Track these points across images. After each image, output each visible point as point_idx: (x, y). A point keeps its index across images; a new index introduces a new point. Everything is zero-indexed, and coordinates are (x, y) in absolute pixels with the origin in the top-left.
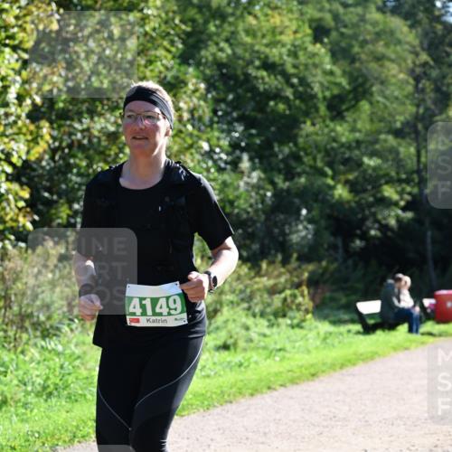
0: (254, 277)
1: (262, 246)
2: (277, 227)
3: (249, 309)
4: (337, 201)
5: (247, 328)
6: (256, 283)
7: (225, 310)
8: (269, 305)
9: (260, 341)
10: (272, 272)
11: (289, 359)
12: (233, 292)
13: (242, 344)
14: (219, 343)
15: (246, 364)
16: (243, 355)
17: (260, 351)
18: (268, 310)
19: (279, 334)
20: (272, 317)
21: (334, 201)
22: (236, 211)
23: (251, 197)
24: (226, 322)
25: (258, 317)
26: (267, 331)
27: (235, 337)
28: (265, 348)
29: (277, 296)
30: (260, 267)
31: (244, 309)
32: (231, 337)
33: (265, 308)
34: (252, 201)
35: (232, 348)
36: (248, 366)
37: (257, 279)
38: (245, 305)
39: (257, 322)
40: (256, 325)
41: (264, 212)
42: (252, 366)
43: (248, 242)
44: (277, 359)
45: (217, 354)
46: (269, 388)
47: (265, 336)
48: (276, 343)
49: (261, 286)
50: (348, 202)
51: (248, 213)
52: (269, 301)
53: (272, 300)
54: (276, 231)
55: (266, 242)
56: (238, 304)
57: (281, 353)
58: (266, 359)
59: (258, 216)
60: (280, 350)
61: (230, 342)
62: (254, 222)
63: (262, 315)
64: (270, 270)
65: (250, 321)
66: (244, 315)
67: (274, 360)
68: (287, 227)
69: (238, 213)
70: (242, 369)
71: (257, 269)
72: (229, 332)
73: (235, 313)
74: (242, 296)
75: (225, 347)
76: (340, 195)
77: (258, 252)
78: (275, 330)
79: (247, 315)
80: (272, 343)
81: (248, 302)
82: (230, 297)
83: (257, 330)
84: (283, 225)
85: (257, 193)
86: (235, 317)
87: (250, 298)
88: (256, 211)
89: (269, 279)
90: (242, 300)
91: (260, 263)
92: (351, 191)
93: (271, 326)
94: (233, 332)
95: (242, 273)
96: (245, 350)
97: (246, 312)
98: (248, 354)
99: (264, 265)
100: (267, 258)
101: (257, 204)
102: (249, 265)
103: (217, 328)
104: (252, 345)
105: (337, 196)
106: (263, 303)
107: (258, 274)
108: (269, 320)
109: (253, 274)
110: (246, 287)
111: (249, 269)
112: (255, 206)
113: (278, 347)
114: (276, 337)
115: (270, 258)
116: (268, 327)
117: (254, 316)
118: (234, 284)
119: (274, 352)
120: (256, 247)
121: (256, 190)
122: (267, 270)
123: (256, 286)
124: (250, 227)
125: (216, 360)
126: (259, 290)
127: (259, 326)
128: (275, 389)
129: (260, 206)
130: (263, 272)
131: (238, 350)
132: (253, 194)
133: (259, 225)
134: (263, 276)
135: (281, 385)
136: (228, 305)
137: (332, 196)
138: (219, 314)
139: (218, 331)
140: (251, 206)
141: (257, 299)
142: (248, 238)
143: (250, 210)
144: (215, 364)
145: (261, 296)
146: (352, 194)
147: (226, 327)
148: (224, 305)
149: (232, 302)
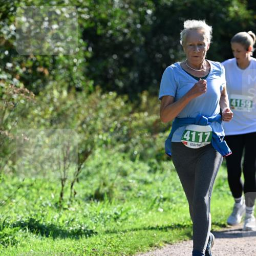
0: (132, 112)
1: (142, 75)
2: (159, 51)
3: (126, 150)
4: (233, 19)
5: (125, 174)
6: (135, 119)
7: (97, 151)
8: (151, 146)
9: (139, 190)
10: (154, 106)
11: (174, 211)
12: (107, 130)
13: (117, 193)
14: (90, 192)
15: (123, 217)
16: (119, 206)
17: (141, 201)
18: (150, 152)
19: (163, 181)
20: (154, 161)
21: (228, 20)
22: (110, 32)
23: (128, 15)
24: (99, 166)
25: (137, 161)
26: (149, 178)
27: (110, 184)
28: (146, 197)
29: (161, 134)
30: (140, 101)
31: (120, 151)
32: (105, 185)
33: (146, 149)
34: (130, 20)
35: (106, 198)
36: (126, 219)
37: (136, 115)
38: (122, 146)
39: (137, 166)
40: (135, 170)
41: (144, 34)
42: (130, 219)
43: (124, 70)
44: (161, 210)
45: (88, 205)
46: (151, 246)
47: (146, 182)
48: (159, 191)
49: (141, 122)
50: (246, 20)
51: (125, 34)
52: (151, 140)
53: (155, 139)
54: (159, 56)
55: (147, 69)
56: (113, 145)
57: (166, 203)
58: (147, 211)
59: (136, 38)
60: (165, 199)
61: (103, 190)
62: (132, 46)
63: (143, 158)
64: (152, 103)
65: (128, 166)
66: (120, 158)
67: (157, 211)
68: (171, 51)
69: (112, 35)
70: (118, 222)
71: (136, 102)
72: (102, 178)
73: (109, 155)
74: (118, 135)
75: (98, 197)
76: (236, 13)
77: (137, 81)
78: (158, 175)
79: (124, 158)
80: (155, 191)
81: (124, 143)
82: (103, 136)
83: (135, 175)
84: (167, 49)
85: (134, 11)
86: (110, 161)
87: (128, 137)
88: (135, 32)
89: (149, 115)
90: (118, 140)
91: (139, 95)
92: (248, 9)
93: (153, 171)
94: (107, 179)
95: (118, 108)
96: (122, 200)
97: (123, 154)
98: (126, 206)
99: (144, 98)
100: (147, 90)
101: (135, 23)
102: (126, 97)
103: (88, 174)
104: (130, 194)
105: (232, 14)
106: (143, 143)
107: (138, 108)
108: (151, 164)
109: (130, 109)
110: (122, 124)
111: (126, 102)
112: (133, 26)
113: (162, 196)
114: (160, 183)
115: (151, 89)
116: (150, 171)
117: (133, 160)
118: (108, 120)
119: (157, 203)
120: (133, 75)
121: (133, 7)
122: (147, 103)
123: (134, 123)
124: (127, 51)
125: (86, 212)
126: (138, 127)
127: (139, 171)
128: (158, 247)
129: (139, 26)
130: (143, 106)
131: (113, 200)
132: (130, 12)
133: (137, 49)
134: (143, 111)
135: (166, 242)
136: (100, 146)
137: (227, 14)
138: (90, 157)
139: (89, 178)
140: (128, 26)
141: (136, 139)
142: (125, 65)
143: (126, 31)
144: (85, 216)
145: (141, 135)
146: (251, 12)
147: (98, 172)
148: (97, 146)
149: (106, 143)
